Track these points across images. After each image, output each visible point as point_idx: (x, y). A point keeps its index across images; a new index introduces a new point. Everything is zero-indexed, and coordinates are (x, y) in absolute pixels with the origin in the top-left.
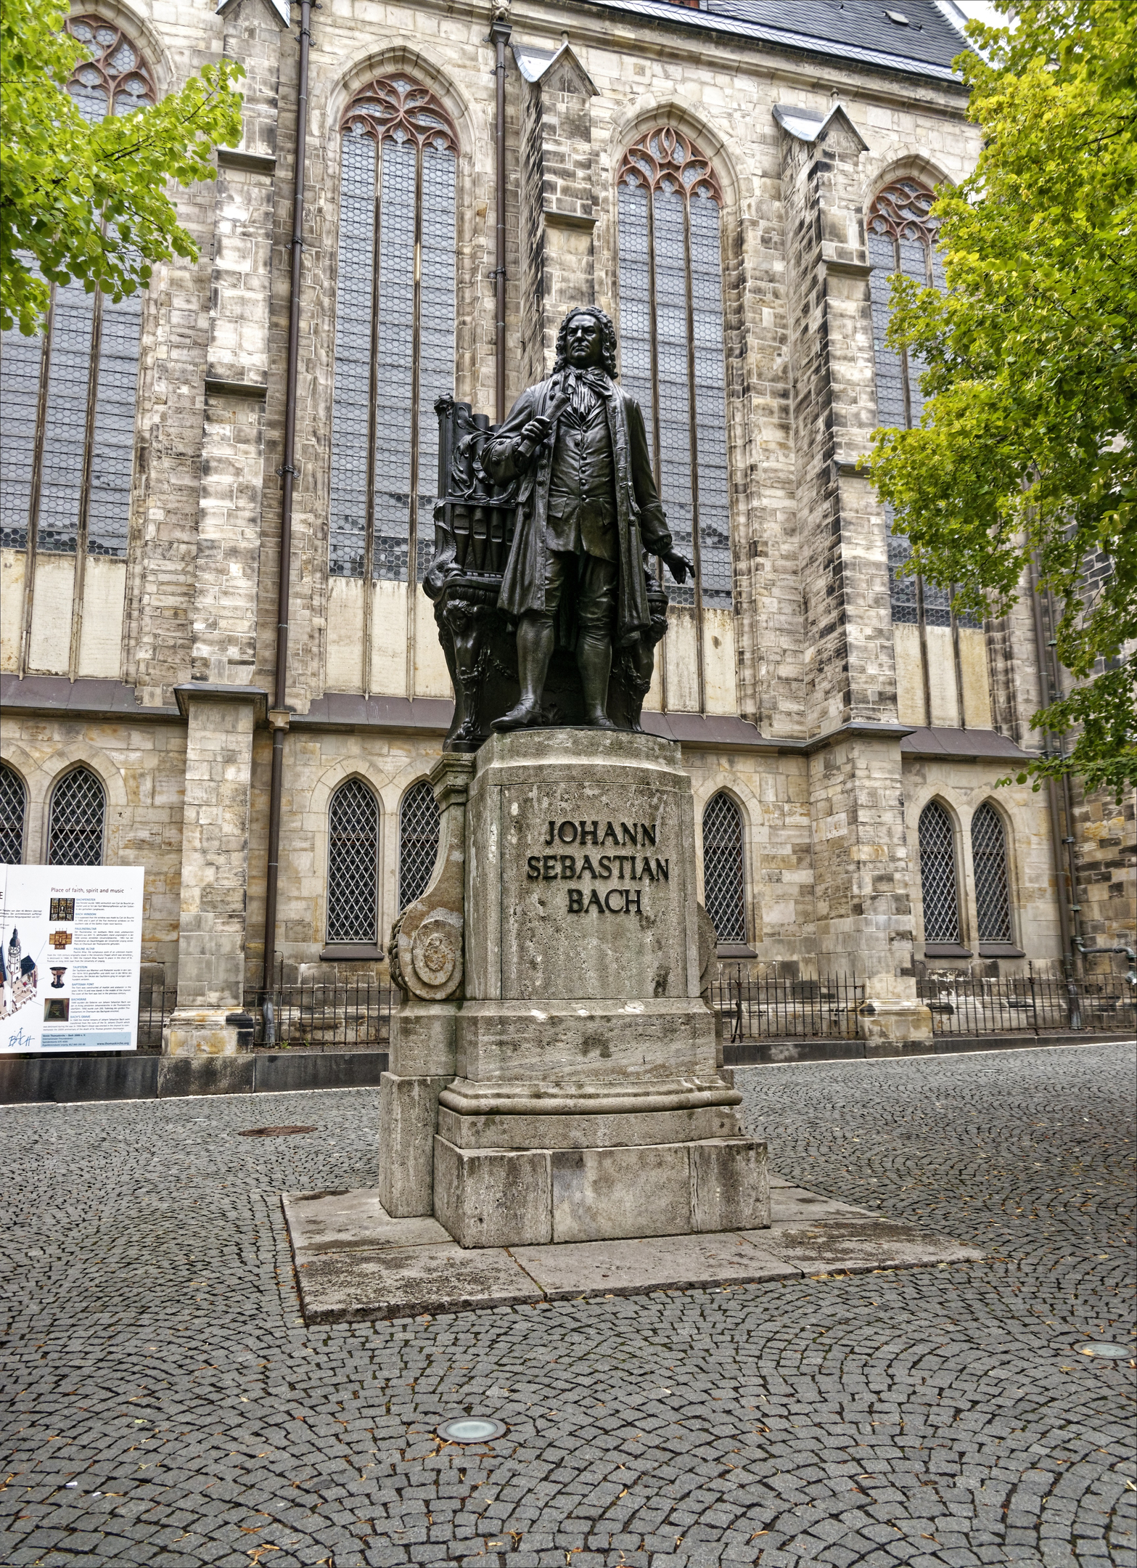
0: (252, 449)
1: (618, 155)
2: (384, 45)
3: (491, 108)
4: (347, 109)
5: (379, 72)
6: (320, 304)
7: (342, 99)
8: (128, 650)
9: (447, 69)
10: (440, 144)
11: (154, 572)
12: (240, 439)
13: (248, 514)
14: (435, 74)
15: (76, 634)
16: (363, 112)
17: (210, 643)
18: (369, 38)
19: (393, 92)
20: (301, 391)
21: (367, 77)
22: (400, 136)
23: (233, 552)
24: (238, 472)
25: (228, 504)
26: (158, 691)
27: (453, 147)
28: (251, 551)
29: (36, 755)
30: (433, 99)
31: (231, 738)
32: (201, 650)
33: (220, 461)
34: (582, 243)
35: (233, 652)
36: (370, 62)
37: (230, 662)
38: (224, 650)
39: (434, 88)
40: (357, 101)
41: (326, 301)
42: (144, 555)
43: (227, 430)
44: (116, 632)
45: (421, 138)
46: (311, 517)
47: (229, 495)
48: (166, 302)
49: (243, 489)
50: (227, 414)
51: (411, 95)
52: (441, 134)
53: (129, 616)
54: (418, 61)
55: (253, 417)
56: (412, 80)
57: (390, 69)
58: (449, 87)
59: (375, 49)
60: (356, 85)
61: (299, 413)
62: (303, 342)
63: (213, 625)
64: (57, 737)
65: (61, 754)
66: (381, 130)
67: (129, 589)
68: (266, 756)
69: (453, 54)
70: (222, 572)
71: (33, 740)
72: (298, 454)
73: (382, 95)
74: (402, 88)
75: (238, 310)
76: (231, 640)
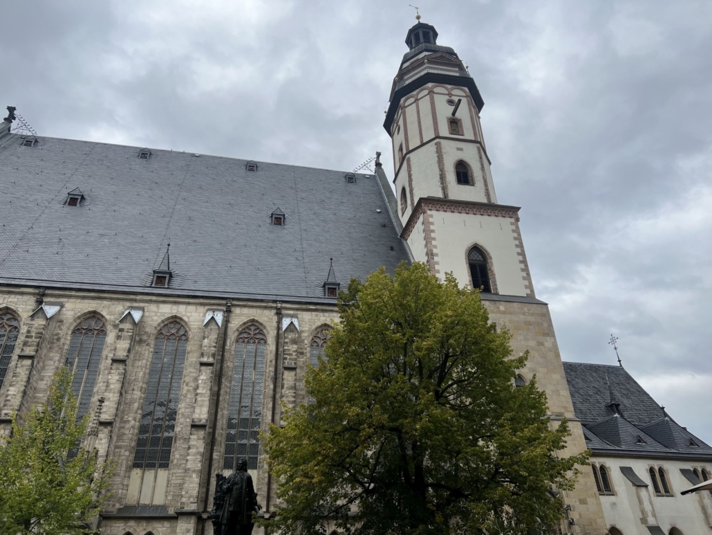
0: (201, 442)
1: (311, 338)
2: (248, 319)
3: (275, 332)
4: (238, 336)
5: (246, 325)
6: (226, 392)
7: (237, 333)
8: (166, 496)
9: (264, 323)
10: (262, 342)
11: (175, 473)
12: (199, 439)
13: (199, 460)
14: (261, 324)
15: (153, 492)
16: (241, 336)
17: (185, 498)
18: (244, 318)
19: (250, 329)
20: (219, 417)
21: (243, 327)
22: (252, 341)
23: (194, 471)
24: (197, 448)
25: (194, 457)
26: (173, 509)
27: (266, 342)
28: (198, 470)
29: (138, 530)
30: (261, 330)
31: (189, 525)
32: (184, 500)
33: (193, 445)
34: (293, 373)
35: (192, 500)
36: (244, 324)
37: (191, 503)
38: (189, 499)
39: (261, 327)
40: (240, 334)
41: (228, 390)
42: (174, 469)
43: (195, 437)
44: (164, 490)
45: (257, 341)
46: (218, 454)
47: (195, 455)
48: (185, 396)
49: (198, 453)
50: (196, 432)
51: (255, 330)
52: (262, 339)
53: (167, 486)
54: (257, 321)
55: (202, 433)
56: (256, 326)
57: (250, 324)
58: (265, 327)
59: (245, 320)
60: (240, 329)
61: (218, 424)
62: (220, 403)
63: (187, 493)
64: (144, 524)
65: (145, 529)
66: (246, 340)
67: (168, 478)
68: (200, 527)
69: (266, 319)
70: (191, 477)
71: (138, 526)
72: (216, 436)
73: (247, 330)
74: (253, 328)
75: (201, 403)
76: (191, 497)
